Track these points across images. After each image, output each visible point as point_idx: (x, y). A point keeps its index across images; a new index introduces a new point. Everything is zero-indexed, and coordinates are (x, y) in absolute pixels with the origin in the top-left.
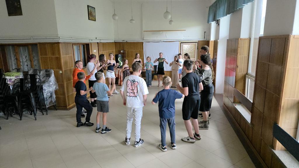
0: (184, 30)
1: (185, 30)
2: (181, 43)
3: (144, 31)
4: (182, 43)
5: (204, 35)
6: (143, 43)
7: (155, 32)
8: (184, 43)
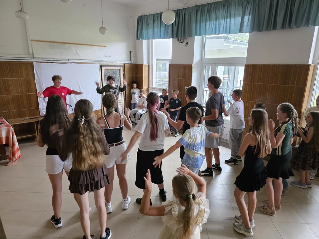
0: (104, 46)
1: (106, 46)
2: (101, 66)
3: (31, 40)
4: (103, 66)
5: (129, 55)
6: (33, 64)
7: (54, 44)
8: (105, 66)
